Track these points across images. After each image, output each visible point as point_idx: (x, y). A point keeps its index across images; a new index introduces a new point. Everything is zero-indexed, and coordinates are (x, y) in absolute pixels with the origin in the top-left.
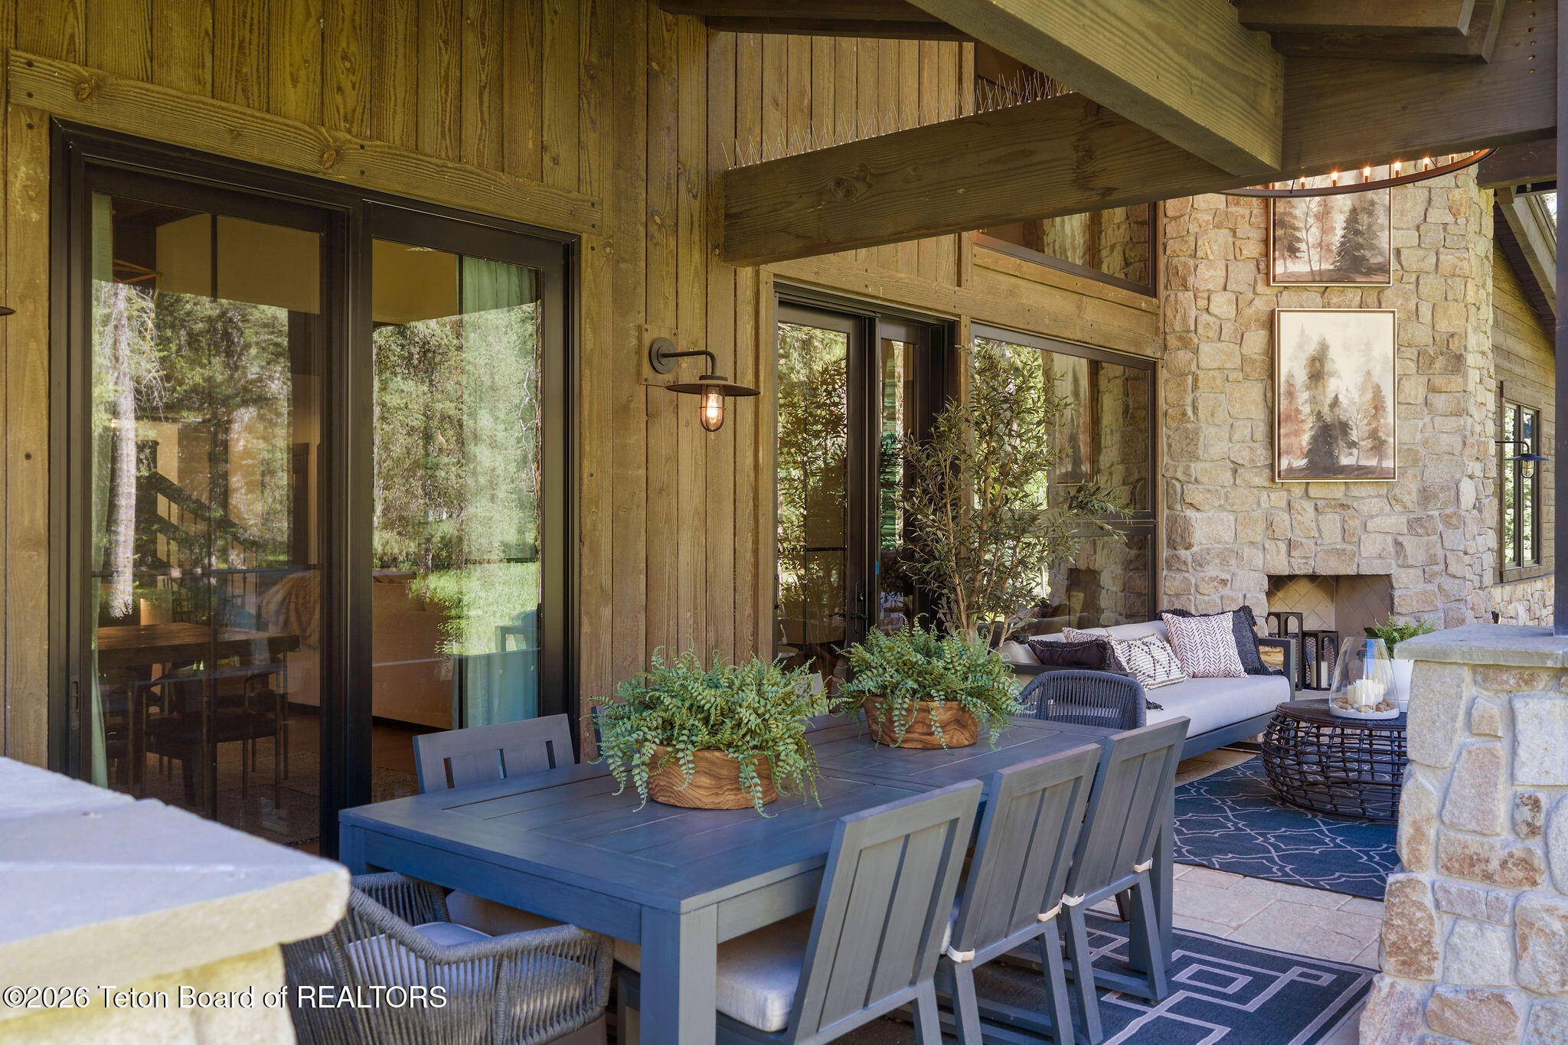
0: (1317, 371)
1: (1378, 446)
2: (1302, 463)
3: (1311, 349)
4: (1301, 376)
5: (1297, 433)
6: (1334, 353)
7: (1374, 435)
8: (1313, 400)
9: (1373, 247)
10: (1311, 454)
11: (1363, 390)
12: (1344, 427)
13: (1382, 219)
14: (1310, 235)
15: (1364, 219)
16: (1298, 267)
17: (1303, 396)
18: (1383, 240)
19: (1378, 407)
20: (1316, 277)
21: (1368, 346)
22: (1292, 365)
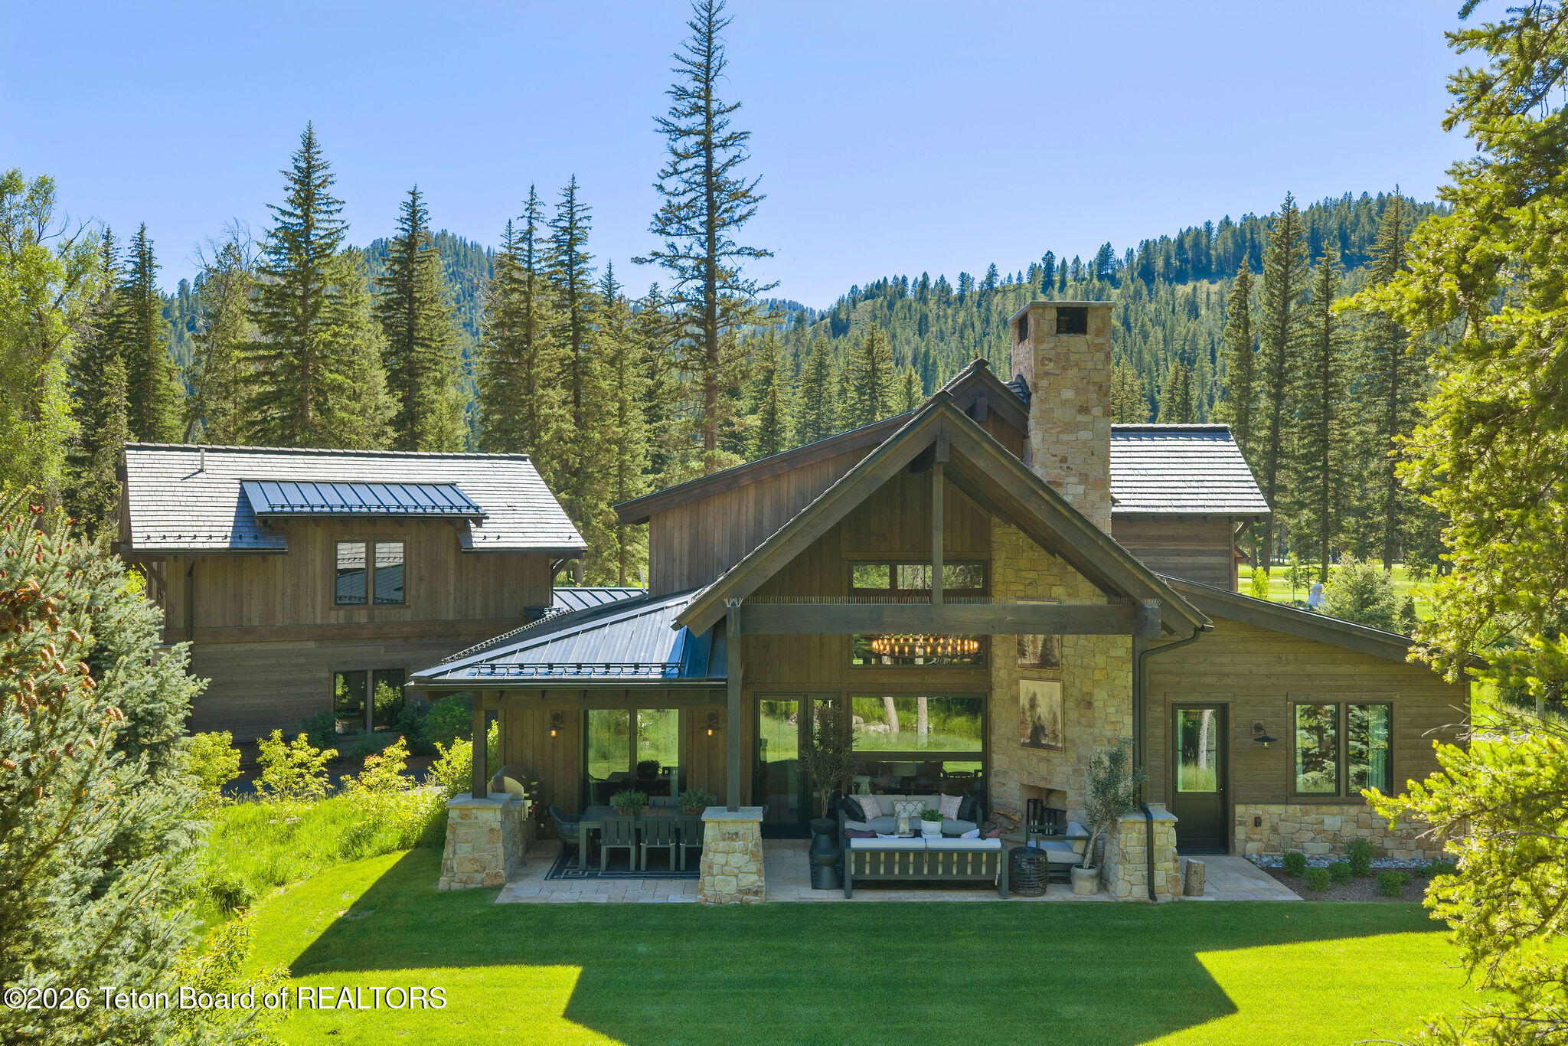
0: (1033, 704)
1: (1055, 738)
2: (1028, 741)
3: (1031, 695)
4: (1027, 706)
5: (1026, 729)
6: (1039, 697)
7: (1054, 732)
8: (1031, 716)
9: (1053, 655)
10: (1031, 737)
11: (1049, 713)
12: (1043, 728)
13: (1056, 644)
14: (1030, 649)
15: (1049, 643)
16: (1026, 662)
17: (1028, 714)
18: (1057, 652)
19: (1055, 721)
20: (1033, 666)
21: (1051, 697)
22: (1024, 701)
